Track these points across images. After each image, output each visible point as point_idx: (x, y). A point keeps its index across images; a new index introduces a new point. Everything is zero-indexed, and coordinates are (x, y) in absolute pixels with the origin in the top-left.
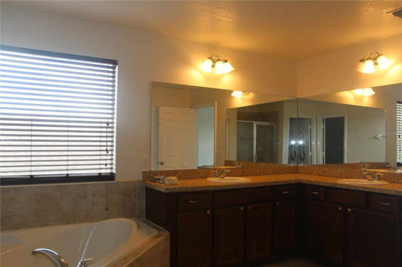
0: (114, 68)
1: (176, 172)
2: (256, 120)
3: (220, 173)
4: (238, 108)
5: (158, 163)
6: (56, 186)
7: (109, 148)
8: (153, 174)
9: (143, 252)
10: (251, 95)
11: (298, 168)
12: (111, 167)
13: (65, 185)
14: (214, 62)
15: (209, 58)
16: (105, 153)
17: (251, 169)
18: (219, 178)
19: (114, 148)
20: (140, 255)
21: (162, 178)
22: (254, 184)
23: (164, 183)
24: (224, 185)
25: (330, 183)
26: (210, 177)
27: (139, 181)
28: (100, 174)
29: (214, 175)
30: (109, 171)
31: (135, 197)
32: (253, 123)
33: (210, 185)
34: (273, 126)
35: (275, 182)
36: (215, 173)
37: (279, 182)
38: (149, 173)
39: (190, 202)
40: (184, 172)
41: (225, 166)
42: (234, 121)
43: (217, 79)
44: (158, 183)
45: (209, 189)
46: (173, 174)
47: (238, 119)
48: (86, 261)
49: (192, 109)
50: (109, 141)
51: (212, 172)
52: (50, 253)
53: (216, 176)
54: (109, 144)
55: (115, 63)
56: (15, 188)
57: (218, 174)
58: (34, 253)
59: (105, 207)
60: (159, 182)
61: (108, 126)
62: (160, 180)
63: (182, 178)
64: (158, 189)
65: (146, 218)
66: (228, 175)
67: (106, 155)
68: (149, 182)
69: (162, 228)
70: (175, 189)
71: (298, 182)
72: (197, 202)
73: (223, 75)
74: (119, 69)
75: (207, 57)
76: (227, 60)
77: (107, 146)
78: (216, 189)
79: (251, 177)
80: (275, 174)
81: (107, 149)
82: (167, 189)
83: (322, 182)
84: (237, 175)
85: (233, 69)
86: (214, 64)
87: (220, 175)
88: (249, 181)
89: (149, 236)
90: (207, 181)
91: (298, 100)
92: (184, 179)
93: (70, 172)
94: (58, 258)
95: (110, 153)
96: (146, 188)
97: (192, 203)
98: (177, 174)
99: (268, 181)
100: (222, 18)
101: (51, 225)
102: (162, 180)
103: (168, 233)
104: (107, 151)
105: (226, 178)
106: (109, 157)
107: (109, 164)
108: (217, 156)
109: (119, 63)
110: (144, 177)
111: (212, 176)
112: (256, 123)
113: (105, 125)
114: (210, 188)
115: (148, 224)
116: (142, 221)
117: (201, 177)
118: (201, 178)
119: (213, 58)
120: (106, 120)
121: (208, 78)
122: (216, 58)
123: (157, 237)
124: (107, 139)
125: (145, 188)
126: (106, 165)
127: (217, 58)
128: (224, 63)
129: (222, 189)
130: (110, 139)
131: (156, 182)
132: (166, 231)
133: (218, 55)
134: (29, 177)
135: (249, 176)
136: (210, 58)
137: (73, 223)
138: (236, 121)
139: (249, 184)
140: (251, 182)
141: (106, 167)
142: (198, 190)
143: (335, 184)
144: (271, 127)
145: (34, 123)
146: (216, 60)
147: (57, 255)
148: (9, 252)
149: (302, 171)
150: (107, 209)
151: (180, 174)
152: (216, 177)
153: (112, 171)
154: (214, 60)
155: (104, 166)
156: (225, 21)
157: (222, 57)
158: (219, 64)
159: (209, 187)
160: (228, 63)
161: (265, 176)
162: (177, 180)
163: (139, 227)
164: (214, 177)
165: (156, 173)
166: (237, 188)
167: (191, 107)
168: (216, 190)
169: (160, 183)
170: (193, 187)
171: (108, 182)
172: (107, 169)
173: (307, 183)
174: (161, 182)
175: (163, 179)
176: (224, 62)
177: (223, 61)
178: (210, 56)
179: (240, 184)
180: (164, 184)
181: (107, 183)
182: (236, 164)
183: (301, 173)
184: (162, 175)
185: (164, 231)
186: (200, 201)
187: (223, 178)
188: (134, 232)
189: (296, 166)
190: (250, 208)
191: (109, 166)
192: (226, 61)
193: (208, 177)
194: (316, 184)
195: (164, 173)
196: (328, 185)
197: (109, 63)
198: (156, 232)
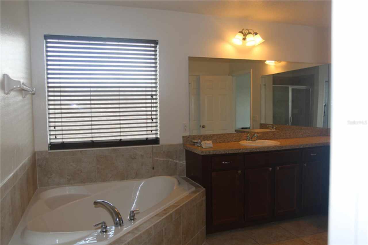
0: (155, 47)
2: (292, 84)
4: (274, 75)
5: (200, 126)
6: (112, 149)
7: (154, 117)
8: (192, 138)
10: (283, 63)
12: (156, 133)
14: (245, 35)
15: (240, 32)
16: (150, 121)
17: (281, 133)
18: (251, 141)
19: (158, 117)
20: (179, 207)
21: (199, 142)
22: (282, 147)
24: (254, 148)
26: (243, 140)
27: (180, 145)
28: (147, 139)
29: (246, 139)
30: (154, 136)
31: (177, 158)
32: (288, 88)
33: (242, 148)
34: (310, 89)
35: (302, 145)
36: (247, 136)
37: (307, 145)
39: (223, 163)
40: (219, 136)
41: (261, 128)
42: (270, 86)
43: (249, 50)
46: (210, 138)
47: (274, 84)
48: (134, 211)
49: (231, 77)
50: (153, 111)
51: (244, 136)
52: (106, 204)
53: (248, 139)
54: (154, 113)
55: (156, 42)
56: (81, 151)
57: (250, 137)
58: (96, 203)
59: (152, 167)
60: (197, 145)
61: (152, 98)
63: (218, 142)
64: (195, 152)
65: (186, 176)
66: (259, 138)
67: (152, 123)
68: (188, 146)
69: (199, 185)
70: (210, 151)
71: (326, 145)
72: (229, 163)
73: (254, 47)
74: (159, 48)
75: (238, 32)
76: (258, 32)
77: (152, 115)
78: (246, 151)
80: (305, 137)
81: (152, 118)
82: (202, 152)
84: (268, 138)
85: (264, 41)
86: (246, 37)
87: (252, 138)
88: (278, 144)
89: (187, 192)
90: (240, 144)
91: (328, 66)
92: (220, 142)
93: (122, 138)
94: (113, 208)
95: (154, 120)
97: (225, 164)
98: (212, 138)
99: (297, 144)
101: (109, 181)
102: (199, 143)
103: (204, 189)
104: (152, 119)
105: (257, 141)
106: (154, 125)
107: (154, 130)
108: (253, 119)
109: (159, 42)
110: (184, 140)
112: (291, 87)
113: (149, 97)
114: (241, 151)
115: (188, 181)
116: (182, 178)
118: (234, 141)
119: (243, 32)
120: (150, 93)
121: (239, 50)
123: (195, 192)
124: (152, 109)
125: (185, 150)
126: (152, 131)
127: (248, 32)
129: (252, 151)
130: (155, 109)
131: (195, 145)
132: (202, 187)
133: (248, 29)
134: (91, 142)
135: (280, 139)
136: (241, 32)
137: (126, 180)
138: (272, 86)
139: (278, 147)
140: (280, 144)
141: (151, 133)
142: (230, 152)
144: (307, 90)
145: (92, 98)
146: (246, 34)
147: (112, 206)
150: (153, 169)
153: (157, 136)
154: (245, 33)
155: (150, 132)
157: (252, 30)
158: (249, 37)
160: (258, 36)
161: (294, 139)
162: (211, 143)
163: (179, 183)
164: (247, 140)
165: (194, 137)
166: (266, 150)
167: (229, 75)
170: (226, 150)
171: (154, 145)
172: (152, 134)
176: (254, 35)
178: (241, 30)
179: (269, 147)
180: (201, 147)
181: (152, 147)
182: (270, 127)
184: (199, 139)
185: (201, 187)
186: (232, 162)
187: (254, 141)
188: (175, 187)
190: (278, 168)
191: (154, 132)
192: (256, 34)
193: (241, 140)
195: (201, 137)
197: (150, 43)
198: (194, 189)
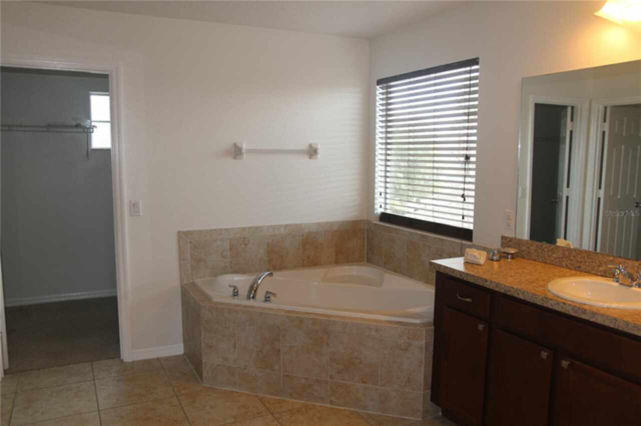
7: (466, 193)
38: (510, 241)
55: (476, 62)
81: (463, 194)
98: (554, 253)
117: (605, 272)
118: (602, 273)
151: (560, 256)
153: (470, 226)
155: (461, 218)
171: (463, 242)
181: (461, 244)
197: (471, 65)
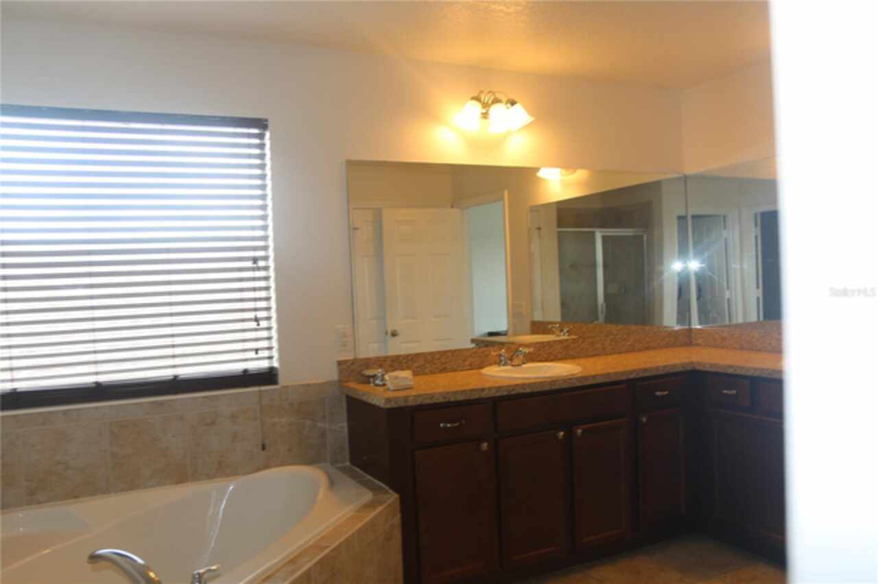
0: (261, 136)
1: (412, 359)
2: (603, 225)
3: (512, 356)
5: (387, 333)
8: (361, 366)
9: (337, 543)
10: (581, 174)
11: (693, 335)
12: (269, 355)
13: (171, 401)
14: (486, 105)
15: (473, 98)
16: (253, 325)
17: (583, 342)
18: (509, 367)
19: (273, 314)
20: (327, 551)
21: (379, 375)
22: (586, 378)
23: (384, 385)
24: (517, 385)
25: (762, 370)
26: (491, 364)
27: (330, 383)
28: (245, 371)
29: (498, 361)
30: (264, 364)
31: (324, 416)
32: (594, 233)
33: (487, 385)
34: (643, 237)
35: (634, 370)
36: (500, 355)
37: (645, 370)
39: (442, 425)
40: (430, 358)
41: (533, 332)
42: (551, 231)
43: (496, 144)
44: (372, 385)
45: (484, 395)
46: (406, 363)
47: (560, 225)
48: (204, 573)
49: (455, 211)
50: (260, 299)
51: (493, 354)
52: (124, 559)
53: (503, 362)
54: (261, 304)
55: (261, 124)
56: (65, 412)
57: (506, 356)
58: (94, 558)
59: (261, 444)
60: (374, 382)
61: (255, 265)
62: (377, 379)
63: (427, 371)
64: (370, 401)
65: (351, 462)
66: (530, 358)
67: (256, 330)
68: (352, 385)
69: (383, 485)
70: (406, 398)
71: (689, 368)
72: (456, 425)
73: (509, 134)
74: (271, 138)
75: (470, 97)
76: (516, 100)
77: (256, 310)
78: (498, 394)
79: (583, 361)
80: (639, 350)
82: (388, 400)
83: (743, 368)
84: (552, 357)
85: (532, 119)
86: (488, 111)
87: (511, 360)
89: (352, 507)
90: (482, 375)
91: (685, 179)
92: (432, 373)
93: (180, 371)
94: (143, 570)
95: (264, 324)
96: (348, 397)
97: (445, 428)
98: (413, 362)
99: (620, 369)
100: (493, 7)
101: (146, 487)
102: (380, 378)
103: (396, 496)
104: (257, 320)
105: (524, 366)
106: (263, 334)
107: (263, 349)
108: (515, 313)
109: (270, 124)
110: (341, 372)
111: (495, 363)
112: (601, 232)
113: (249, 264)
114: (486, 392)
115: (354, 476)
116: (340, 468)
117: (470, 365)
118: (469, 367)
119: (482, 99)
120: (251, 254)
121: (474, 144)
122: (491, 98)
123: (370, 506)
124: (255, 294)
125: (344, 397)
126: (257, 351)
127: (493, 97)
128: (508, 108)
129: (514, 392)
130: (263, 294)
131: (369, 383)
132: (391, 491)
133: (494, 91)
135: (579, 357)
136: (477, 99)
137: (192, 481)
138: (555, 229)
139: (575, 378)
140: (581, 372)
141: (256, 356)
143: (774, 371)
144: (637, 240)
146: (489, 102)
147: (140, 564)
148: (48, 553)
149: (700, 341)
150: (264, 448)
151: (422, 363)
152: (504, 365)
154: (485, 101)
155: (254, 353)
156: (501, 11)
157: (502, 93)
158: (497, 110)
159: (483, 390)
160: (518, 107)
161: (615, 356)
162: (411, 377)
163: (332, 483)
164: (499, 365)
165: (368, 363)
166: (547, 388)
167: (452, 207)
168: (499, 397)
169: (377, 385)
170: (448, 393)
171: (263, 388)
172: (259, 359)
173: (709, 369)
174: (378, 382)
175: (383, 375)
176: (509, 105)
177: (507, 103)
178: (476, 94)
179: (554, 381)
180: (385, 387)
181: (260, 391)
182: (554, 329)
183: (698, 345)
184: (380, 366)
185: (387, 492)
186: (463, 422)
187: (519, 365)
188: (320, 495)
189: (687, 330)
190: (579, 431)
191: (262, 354)
192: (513, 103)
193: (485, 366)
194: (730, 371)
195: (385, 361)
196: (757, 374)
197: (248, 126)
198: (368, 496)
